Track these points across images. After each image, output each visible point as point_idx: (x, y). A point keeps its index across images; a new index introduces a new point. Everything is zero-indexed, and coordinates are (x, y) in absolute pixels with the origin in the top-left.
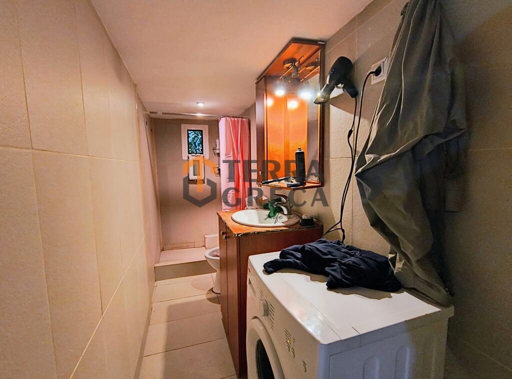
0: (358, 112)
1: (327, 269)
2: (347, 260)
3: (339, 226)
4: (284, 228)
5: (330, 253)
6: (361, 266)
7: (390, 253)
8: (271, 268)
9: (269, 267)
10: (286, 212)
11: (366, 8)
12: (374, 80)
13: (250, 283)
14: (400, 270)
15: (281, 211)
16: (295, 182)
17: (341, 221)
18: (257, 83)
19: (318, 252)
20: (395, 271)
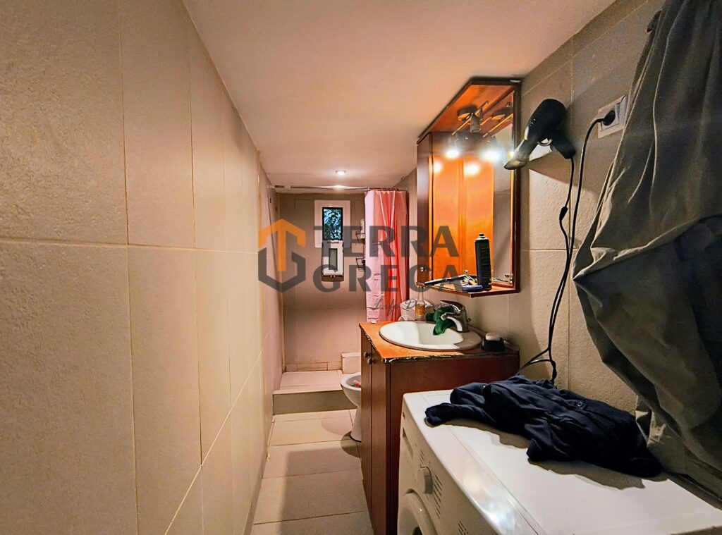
0: (577, 181)
1: (528, 427)
2: (562, 415)
3: (546, 356)
4: (457, 354)
5: (532, 401)
6: (588, 428)
7: (638, 409)
8: (437, 416)
9: (434, 415)
10: (460, 328)
11: (587, 27)
12: (603, 132)
13: (404, 435)
14: (658, 440)
15: (453, 326)
16: (474, 285)
17: (549, 349)
18: (419, 143)
19: (512, 398)
20: (649, 442)
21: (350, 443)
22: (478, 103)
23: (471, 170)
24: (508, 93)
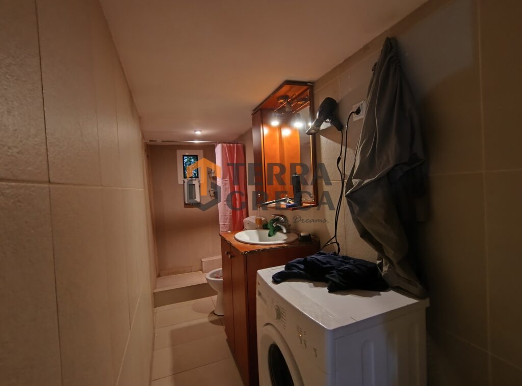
0: (344, 143)
1: (327, 276)
2: (343, 267)
3: (334, 240)
4: (286, 245)
5: (328, 262)
6: (355, 271)
7: (378, 260)
9: (277, 278)
10: (285, 231)
11: (345, 61)
12: (356, 118)
13: (260, 294)
14: (386, 273)
15: (280, 230)
16: (292, 203)
17: (335, 236)
18: (253, 114)
19: (319, 263)
20: (383, 274)
21: (215, 318)
22: (290, 94)
23: (286, 132)
24: (306, 90)
